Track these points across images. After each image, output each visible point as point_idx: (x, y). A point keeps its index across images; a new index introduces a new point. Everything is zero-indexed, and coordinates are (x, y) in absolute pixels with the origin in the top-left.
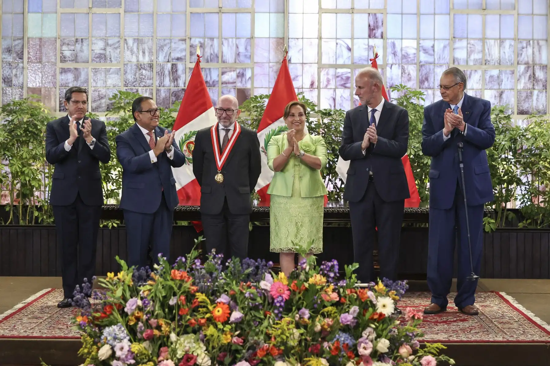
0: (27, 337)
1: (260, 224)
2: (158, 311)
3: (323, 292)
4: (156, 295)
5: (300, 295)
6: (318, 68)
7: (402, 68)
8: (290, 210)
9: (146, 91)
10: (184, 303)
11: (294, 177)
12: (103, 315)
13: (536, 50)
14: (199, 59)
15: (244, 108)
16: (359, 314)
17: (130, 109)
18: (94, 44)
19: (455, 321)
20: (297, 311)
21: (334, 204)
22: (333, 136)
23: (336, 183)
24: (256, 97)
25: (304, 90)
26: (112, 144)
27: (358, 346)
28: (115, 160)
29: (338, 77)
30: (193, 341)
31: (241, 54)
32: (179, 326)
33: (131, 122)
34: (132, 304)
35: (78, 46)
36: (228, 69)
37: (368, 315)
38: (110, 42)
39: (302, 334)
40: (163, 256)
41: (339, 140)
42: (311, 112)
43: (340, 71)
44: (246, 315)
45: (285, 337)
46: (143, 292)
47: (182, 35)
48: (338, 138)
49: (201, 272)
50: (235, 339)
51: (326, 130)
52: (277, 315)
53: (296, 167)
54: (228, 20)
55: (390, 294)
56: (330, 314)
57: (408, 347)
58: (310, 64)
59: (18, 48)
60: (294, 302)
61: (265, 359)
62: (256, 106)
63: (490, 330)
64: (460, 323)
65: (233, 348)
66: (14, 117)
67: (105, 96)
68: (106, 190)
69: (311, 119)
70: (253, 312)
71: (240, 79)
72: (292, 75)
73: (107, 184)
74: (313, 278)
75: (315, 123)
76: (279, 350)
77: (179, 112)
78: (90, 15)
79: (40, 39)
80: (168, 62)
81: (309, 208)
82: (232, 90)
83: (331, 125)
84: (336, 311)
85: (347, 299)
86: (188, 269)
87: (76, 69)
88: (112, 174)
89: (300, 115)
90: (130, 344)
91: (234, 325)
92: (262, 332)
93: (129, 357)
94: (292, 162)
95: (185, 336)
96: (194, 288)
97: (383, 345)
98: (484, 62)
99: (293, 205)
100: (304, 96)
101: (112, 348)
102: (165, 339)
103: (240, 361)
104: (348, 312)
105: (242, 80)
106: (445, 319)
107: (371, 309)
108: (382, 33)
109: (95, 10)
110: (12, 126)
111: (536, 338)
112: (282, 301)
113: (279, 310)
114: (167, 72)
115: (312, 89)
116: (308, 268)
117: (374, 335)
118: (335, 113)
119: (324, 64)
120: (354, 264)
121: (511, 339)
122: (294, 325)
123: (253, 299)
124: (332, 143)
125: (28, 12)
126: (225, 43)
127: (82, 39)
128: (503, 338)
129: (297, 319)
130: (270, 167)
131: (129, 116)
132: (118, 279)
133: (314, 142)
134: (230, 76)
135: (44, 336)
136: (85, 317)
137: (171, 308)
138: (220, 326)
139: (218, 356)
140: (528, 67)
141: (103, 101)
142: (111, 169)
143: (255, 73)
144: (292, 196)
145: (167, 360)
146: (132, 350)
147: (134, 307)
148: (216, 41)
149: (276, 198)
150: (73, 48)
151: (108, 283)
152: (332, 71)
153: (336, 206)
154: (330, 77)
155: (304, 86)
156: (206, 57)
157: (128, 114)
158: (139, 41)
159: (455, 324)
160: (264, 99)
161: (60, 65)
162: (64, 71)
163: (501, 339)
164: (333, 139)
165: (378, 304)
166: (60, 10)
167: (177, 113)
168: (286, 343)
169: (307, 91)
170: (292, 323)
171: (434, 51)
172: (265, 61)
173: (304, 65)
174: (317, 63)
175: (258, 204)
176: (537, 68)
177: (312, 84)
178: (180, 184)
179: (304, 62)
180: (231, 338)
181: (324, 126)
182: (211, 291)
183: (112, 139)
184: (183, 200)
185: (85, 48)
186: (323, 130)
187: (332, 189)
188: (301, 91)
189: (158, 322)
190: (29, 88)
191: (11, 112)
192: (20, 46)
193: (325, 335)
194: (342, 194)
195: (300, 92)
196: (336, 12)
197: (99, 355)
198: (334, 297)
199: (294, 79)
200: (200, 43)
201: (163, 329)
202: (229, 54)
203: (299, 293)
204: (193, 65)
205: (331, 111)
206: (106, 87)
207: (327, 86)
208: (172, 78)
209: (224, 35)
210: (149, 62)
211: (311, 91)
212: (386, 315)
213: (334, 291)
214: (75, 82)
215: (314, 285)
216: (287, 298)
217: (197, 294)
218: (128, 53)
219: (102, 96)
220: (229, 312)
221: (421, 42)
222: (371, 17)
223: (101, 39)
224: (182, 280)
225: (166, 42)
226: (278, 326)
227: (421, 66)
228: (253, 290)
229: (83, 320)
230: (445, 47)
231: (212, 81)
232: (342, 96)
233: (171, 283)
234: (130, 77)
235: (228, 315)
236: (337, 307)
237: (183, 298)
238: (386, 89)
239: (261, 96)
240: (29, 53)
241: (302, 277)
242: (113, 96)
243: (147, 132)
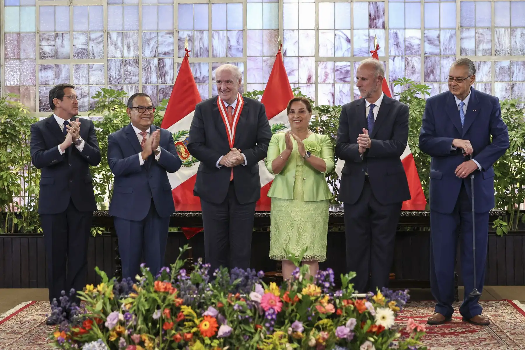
2: (141, 325)
3: (317, 304)
4: (138, 308)
5: (293, 307)
6: (315, 62)
7: (406, 60)
8: (292, 214)
9: (131, 89)
10: (169, 317)
11: (295, 177)
12: (82, 331)
14: (187, 54)
16: (357, 327)
17: (114, 108)
18: (76, 39)
19: (463, 333)
20: (289, 324)
21: (334, 207)
22: (332, 134)
23: (335, 185)
24: (249, 93)
25: (300, 85)
29: (337, 71)
31: (233, 48)
32: (164, 341)
33: (115, 122)
34: (113, 319)
35: (59, 41)
37: (366, 328)
38: (93, 36)
40: (146, 266)
43: (339, 64)
44: (235, 329)
46: (125, 306)
47: (170, 27)
49: (187, 284)
51: (324, 128)
52: (268, 329)
53: (298, 167)
54: (218, 11)
55: (390, 304)
56: (326, 327)
58: (307, 58)
60: (287, 314)
63: (502, 342)
64: (469, 335)
67: (88, 94)
70: (243, 326)
72: (287, 68)
74: (307, 289)
75: (313, 120)
77: (166, 111)
78: (71, 8)
79: (18, 34)
80: (155, 57)
81: (313, 212)
83: (330, 122)
84: (332, 323)
85: (344, 311)
86: (172, 280)
87: (57, 66)
89: (301, 111)
91: (222, 340)
92: (253, 347)
94: (293, 162)
96: (180, 300)
98: (493, 53)
99: (295, 208)
100: (300, 92)
104: (345, 325)
106: (452, 330)
107: (369, 322)
108: (384, 22)
109: (76, 2)
112: (274, 313)
113: (270, 323)
114: (153, 68)
115: (309, 84)
116: (301, 277)
118: (334, 110)
119: (322, 58)
120: (351, 273)
122: (286, 340)
123: (243, 312)
125: (5, 6)
126: (216, 36)
127: (62, 34)
129: (290, 332)
130: (268, 169)
131: (114, 116)
132: (98, 291)
133: (319, 141)
136: (62, 333)
137: (155, 322)
138: (208, 341)
141: (86, 99)
142: (95, 172)
143: (248, 68)
144: (293, 199)
147: (115, 322)
148: (205, 34)
149: (277, 202)
150: (52, 43)
151: (87, 296)
152: (330, 64)
153: (336, 209)
154: (328, 71)
155: (300, 81)
156: (195, 51)
157: (112, 113)
158: (123, 34)
159: (463, 335)
160: (258, 96)
161: (40, 62)
162: (44, 68)
165: (377, 315)
166: (39, 3)
169: (303, 86)
170: (285, 337)
171: (439, 41)
172: (258, 55)
173: (301, 59)
174: (315, 56)
177: (309, 79)
179: (300, 55)
181: (322, 123)
182: (197, 304)
185: (65, 43)
186: (321, 128)
188: (297, 86)
189: (141, 337)
190: (6, 86)
196: (334, 1)
198: (330, 308)
199: (290, 73)
200: (189, 36)
201: (146, 345)
202: (219, 48)
203: (292, 305)
204: (181, 60)
205: (329, 107)
206: (88, 84)
207: (325, 80)
208: (159, 74)
209: (214, 27)
210: (135, 58)
211: (308, 85)
212: (386, 328)
213: (329, 302)
214: (56, 80)
215: (308, 296)
216: (279, 310)
217: (183, 307)
218: (112, 48)
219: (85, 94)
220: (217, 325)
221: (426, 32)
222: (372, 5)
223: (83, 33)
224: (166, 292)
225: (153, 35)
226: (269, 341)
227: (426, 58)
228: (243, 302)
229: (61, 336)
230: (451, 37)
231: (202, 77)
232: (341, 91)
233: (154, 295)
234: (114, 73)
235: (216, 330)
236: (333, 320)
237: (167, 311)
238: (388, 83)
239: (255, 93)
240: (6, 49)
241: (295, 287)
242: (96, 94)
243: (140, 131)
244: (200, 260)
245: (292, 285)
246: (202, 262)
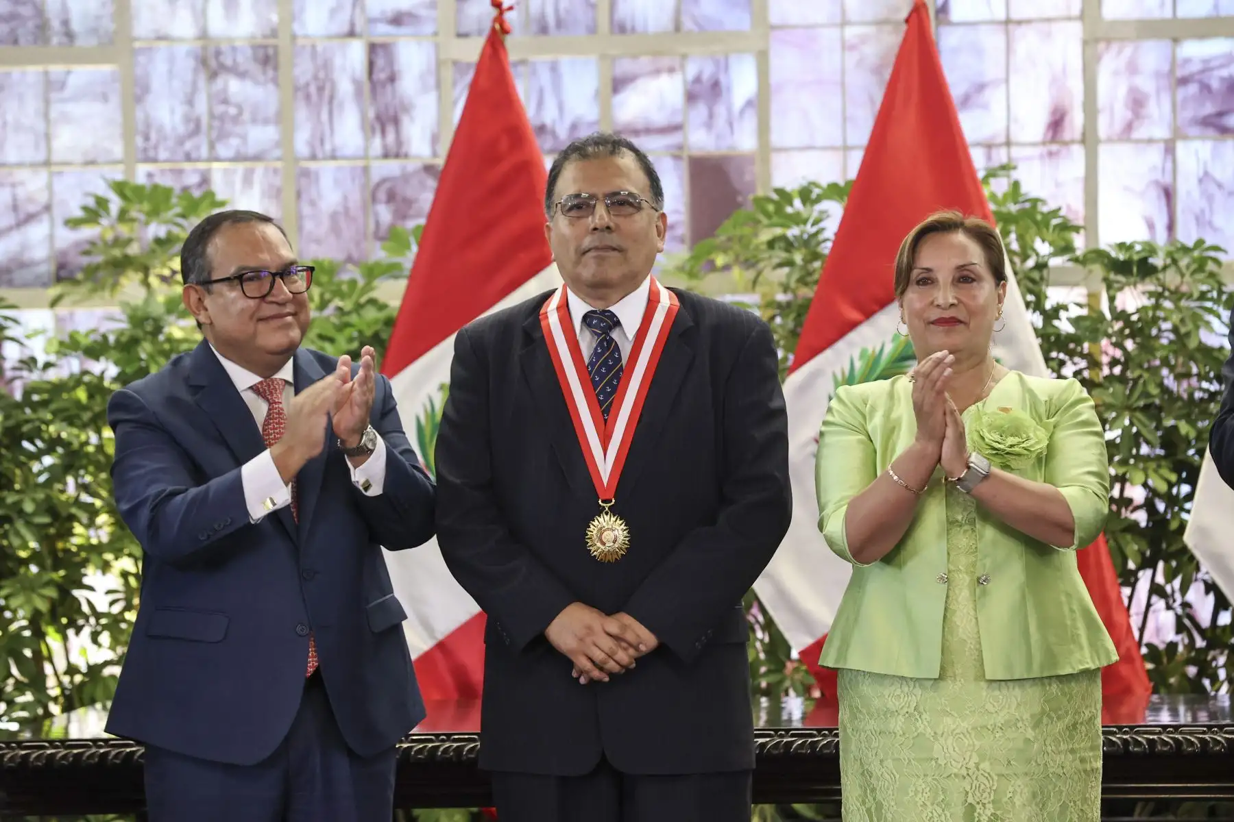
1: (818, 812)
6: (1085, 43)
8: (937, 747)
9: (248, 179)
11: (947, 580)
14: (499, 19)
15: (725, 250)
17: (174, 272)
21: (1182, 709)
22: (1165, 372)
23: (1186, 605)
24: (784, 196)
25: (1016, 152)
26: (87, 443)
28: (103, 519)
29: (1184, 81)
33: (177, 333)
36: (645, 64)
41: (1198, 395)
42: (1055, 262)
43: (1195, 50)
48: (1194, 381)
51: (1129, 345)
53: (955, 530)
58: (1044, 26)
62: (783, 238)
67: (48, 208)
68: (61, 666)
69: (1054, 296)
71: (700, 111)
72: (956, 79)
73: (65, 638)
75: (1075, 312)
77: (412, 278)
80: (352, 34)
81: (1030, 734)
83: (1155, 320)
88: (91, 588)
89: (964, 277)
94: (934, 514)
99: (948, 720)
100: (1016, 185)
105: (711, 116)
114: (345, 88)
115: (1054, 147)
118: (1175, 262)
119: (1114, 24)
124: (1160, 409)
130: (831, 543)
131: (171, 306)
133: (1042, 410)
134: (655, 97)
142: (84, 563)
143: (775, 77)
144: (941, 677)
149: (867, 688)
152: (1152, 55)
153: (1195, 718)
154: (1146, 84)
155: (1017, 136)
156: (535, 7)
157: (162, 294)
160: (826, 205)
164: (1165, 390)
167: (402, 284)
169: (1029, 159)
172: (820, 18)
173: (1018, 32)
174: (1082, 17)
175: (804, 718)
177: (1057, 124)
178: (427, 626)
179: (1015, 15)
181: (1118, 325)
183: (86, 416)
184: (441, 705)
186: (1116, 345)
187: (1171, 636)
188: (1001, 156)
194: (1222, 660)
195: (996, 163)
199: (966, 100)
204: (472, 50)
205: (1151, 249)
206: (47, 163)
207: (1129, 127)
208: (371, 114)
210: (260, 41)
211: (1051, 154)
219: (32, 208)
231: (568, 122)
232: (1206, 174)
239: (808, 192)
242: (85, 209)
243: (255, 379)
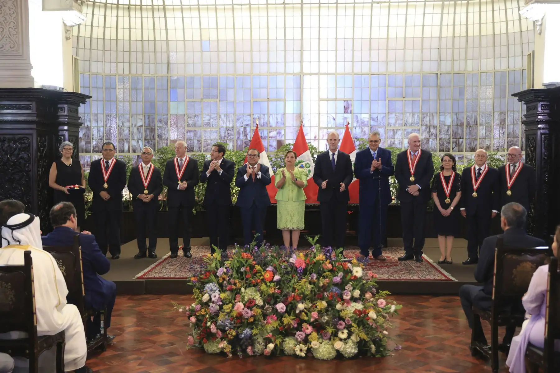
0: (167, 278)
2: (235, 275)
3: (324, 264)
4: (233, 266)
5: (311, 266)
6: (318, 129)
7: (361, 129)
8: (287, 208)
9: (231, 142)
10: (249, 271)
11: (289, 191)
12: (205, 277)
13: (431, 118)
14: (257, 126)
15: (280, 150)
16: (343, 276)
18: (204, 117)
19: (391, 266)
20: (309, 275)
24: (287, 145)
25: (311, 141)
27: (343, 295)
30: (253, 291)
31: (279, 123)
32: (246, 283)
34: (221, 271)
35: (196, 118)
36: (273, 130)
37: (348, 277)
38: (212, 116)
39: (312, 288)
40: (237, 245)
44: (282, 277)
45: (303, 290)
46: (227, 264)
47: (249, 112)
49: (258, 253)
50: (276, 291)
52: (299, 277)
54: (272, 105)
55: (360, 265)
56: (328, 276)
57: (370, 293)
58: (314, 127)
59: (165, 120)
60: (308, 270)
61: (293, 302)
63: (411, 272)
64: (394, 267)
65: (275, 295)
66: (163, 156)
70: (286, 276)
71: (278, 135)
72: (305, 132)
74: (318, 257)
76: (300, 297)
78: (202, 103)
79: (177, 115)
80: (242, 126)
81: (297, 207)
82: (275, 141)
84: (331, 274)
85: (337, 268)
86: (251, 252)
87: (195, 130)
90: (219, 293)
91: (275, 283)
92: (291, 286)
93: (219, 301)
94: (287, 183)
95: (249, 288)
96: (254, 262)
97: (357, 293)
98: (404, 125)
99: (289, 205)
100: (311, 144)
101: (210, 296)
102: (239, 290)
103: (279, 303)
104: (338, 276)
106: (386, 264)
107: (350, 274)
108: (351, 111)
109: (204, 100)
110: (162, 160)
111: (436, 277)
112: (301, 269)
113: (300, 274)
114: (241, 132)
116: (315, 251)
117: (352, 288)
119: (321, 127)
120: (340, 248)
121: (422, 278)
122: (308, 283)
123: (286, 269)
125: (170, 101)
126: (271, 117)
127: (198, 115)
128: (418, 277)
129: (310, 279)
132: (213, 257)
133: (300, 172)
134: (273, 134)
135: (176, 277)
136: (195, 277)
137: (242, 273)
138: (268, 284)
139: (267, 299)
140: (427, 127)
141: (209, 146)
143: (286, 132)
144: (288, 201)
145: (240, 302)
146: (221, 297)
147: (222, 273)
148: (266, 116)
149: (280, 202)
150: (193, 119)
151: (208, 260)
152: (325, 131)
155: (311, 139)
156: (261, 124)
158: (227, 116)
159: (391, 267)
160: (291, 146)
161: (187, 128)
162: (189, 131)
163: (417, 278)
165: (353, 270)
166: (186, 100)
168: (304, 293)
170: (307, 282)
171: (378, 119)
172: (291, 126)
173: (311, 128)
174: (318, 127)
176: (432, 127)
177: (315, 137)
179: (311, 126)
180: (274, 290)
182: (263, 264)
185: (199, 119)
188: (309, 141)
189: (234, 281)
190: (171, 140)
191: (162, 153)
192: (166, 119)
193: (325, 288)
196: (327, 100)
197: (203, 299)
198: (330, 266)
200: (258, 116)
201: (237, 285)
202: (273, 123)
203: (311, 265)
204: (255, 128)
206: (210, 140)
208: (244, 135)
209: (270, 112)
210: (232, 127)
211: (315, 141)
212: (358, 277)
213: (329, 263)
214: (195, 137)
215: (319, 261)
216: (304, 268)
217: (256, 266)
218: (221, 122)
220: (273, 276)
221: (371, 115)
222: (345, 102)
223: (208, 115)
224: (248, 258)
225: (241, 116)
226: (299, 284)
227: (371, 128)
228: (285, 264)
229: (194, 279)
230: (383, 117)
231: (264, 136)
233: (241, 260)
234: (223, 135)
235: (272, 277)
236: (331, 272)
237: (248, 268)
238: (353, 140)
239: (289, 144)
240: (171, 122)
241: (312, 256)
244: (264, 241)
245: (311, 254)
246: (266, 242)
